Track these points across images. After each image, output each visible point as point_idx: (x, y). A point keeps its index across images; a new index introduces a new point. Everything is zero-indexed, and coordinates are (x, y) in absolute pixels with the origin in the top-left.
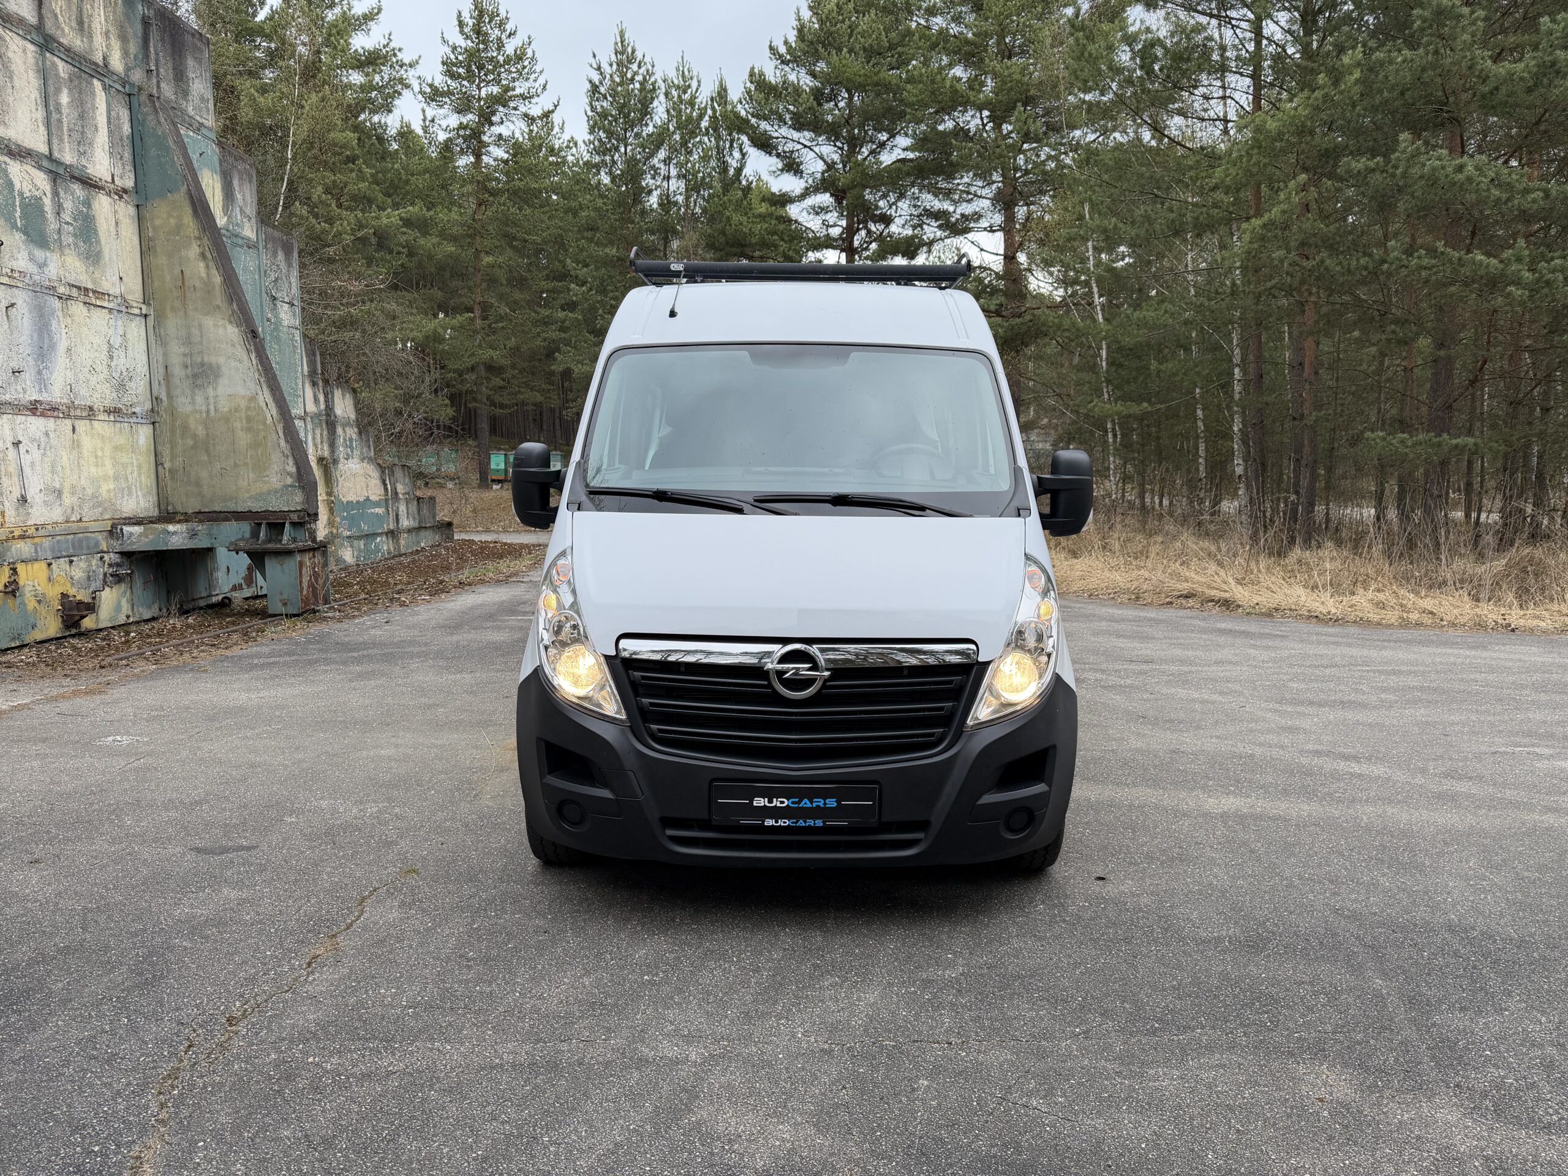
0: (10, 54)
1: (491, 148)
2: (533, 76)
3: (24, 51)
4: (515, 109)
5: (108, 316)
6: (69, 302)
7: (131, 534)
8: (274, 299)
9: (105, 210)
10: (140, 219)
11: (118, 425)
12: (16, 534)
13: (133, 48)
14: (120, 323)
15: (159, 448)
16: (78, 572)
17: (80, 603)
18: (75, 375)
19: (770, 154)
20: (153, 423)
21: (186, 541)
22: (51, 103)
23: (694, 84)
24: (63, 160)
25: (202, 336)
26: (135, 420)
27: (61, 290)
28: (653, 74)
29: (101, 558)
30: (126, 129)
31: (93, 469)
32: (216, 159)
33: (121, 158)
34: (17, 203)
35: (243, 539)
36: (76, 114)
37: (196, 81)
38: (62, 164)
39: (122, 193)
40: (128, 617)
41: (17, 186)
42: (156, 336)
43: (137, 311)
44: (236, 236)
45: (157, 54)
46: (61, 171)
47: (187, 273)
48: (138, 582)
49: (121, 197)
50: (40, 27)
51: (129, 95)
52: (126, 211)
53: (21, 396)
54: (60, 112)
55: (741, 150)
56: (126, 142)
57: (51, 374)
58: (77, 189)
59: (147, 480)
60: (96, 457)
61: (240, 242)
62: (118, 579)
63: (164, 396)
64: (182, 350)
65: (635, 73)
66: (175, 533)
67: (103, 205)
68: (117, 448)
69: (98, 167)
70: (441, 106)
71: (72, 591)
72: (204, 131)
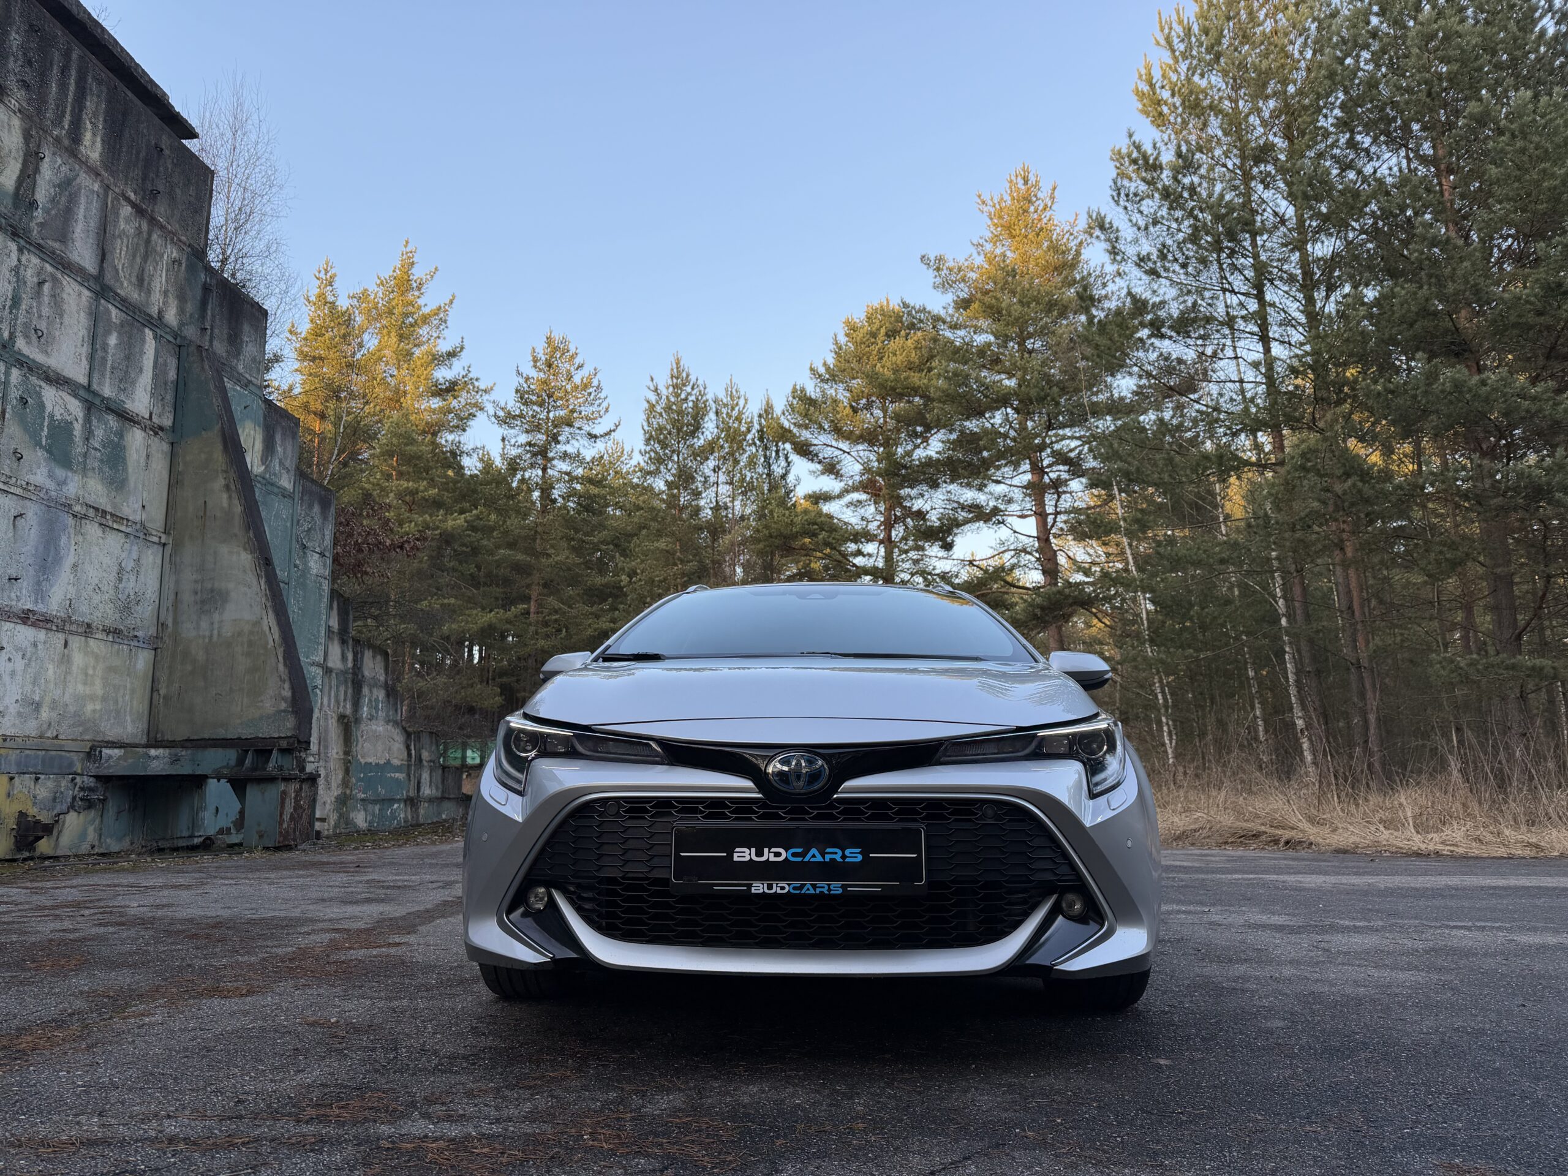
0: (65, 296)
1: (555, 462)
2: (597, 402)
3: (80, 295)
4: (580, 429)
5: (123, 541)
6: (83, 521)
7: (110, 757)
8: (305, 547)
9: (138, 443)
10: (173, 456)
11: (116, 646)
13: (190, 307)
14: (135, 548)
15: (157, 674)
16: (44, 790)
17: (38, 822)
18: (78, 591)
19: (812, 460)
20: (155, 649)
21: (166, 767)
22: (99, 342)
23: (742, 402)
24: (101, 392)
25: (215, 563)
26: (137, 644)
27: (77, 508)
28: (705, 394)
29: (73, 780)
30: (172, 375)
31: (80, 688)
32: (260, 414)
33: (163, 399)
34: (46, 424)
35: (227, 766)
36: (122, 355)
37: (250, 345)
38: (100, 396)
39: (158, 430)
40: (93, 847)
41: (49, 408)
42: (171, 564)
43: (156, 539)
44: (272, 484)
45: (213, 316)
46: (97, 402)
47: (210, 504)
48: (111, 808)
49: (156, 434)
50: (99, 278)
51: (180, 346)
52: (160, 447)
53: (14, 603)
54: (106, 352)
55: (787, 458)
56: (170, 386)
57: (51, 586)
58: (112, 421)
59: (139, 705)
60: (86, 675)
61: (276, 490)
62: (89, 805)
63: (170, 622)
64: (194, 576)
65: (689, 394)
66: (156, 757)
67: (136, 438)
68: (111, 669)
69: (136, 403)
70: (513, 428)
71: (32, 811)
72: (251, 387)
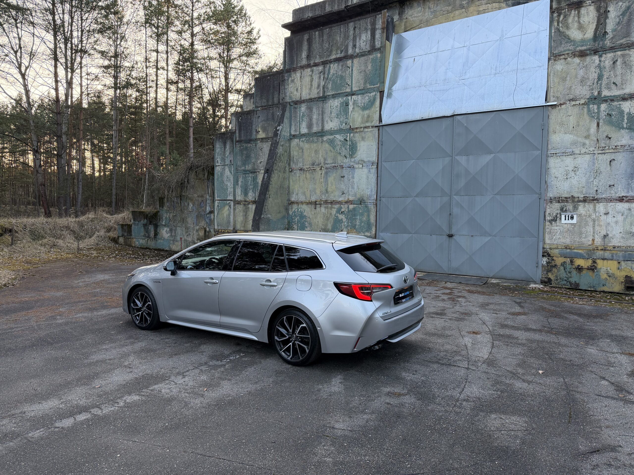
12: (599, 248)
34: (625, 118)
41: (626, 110)
53: (614, 195)
